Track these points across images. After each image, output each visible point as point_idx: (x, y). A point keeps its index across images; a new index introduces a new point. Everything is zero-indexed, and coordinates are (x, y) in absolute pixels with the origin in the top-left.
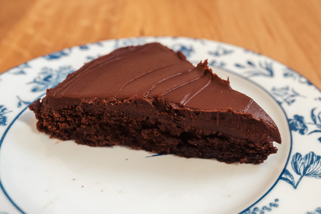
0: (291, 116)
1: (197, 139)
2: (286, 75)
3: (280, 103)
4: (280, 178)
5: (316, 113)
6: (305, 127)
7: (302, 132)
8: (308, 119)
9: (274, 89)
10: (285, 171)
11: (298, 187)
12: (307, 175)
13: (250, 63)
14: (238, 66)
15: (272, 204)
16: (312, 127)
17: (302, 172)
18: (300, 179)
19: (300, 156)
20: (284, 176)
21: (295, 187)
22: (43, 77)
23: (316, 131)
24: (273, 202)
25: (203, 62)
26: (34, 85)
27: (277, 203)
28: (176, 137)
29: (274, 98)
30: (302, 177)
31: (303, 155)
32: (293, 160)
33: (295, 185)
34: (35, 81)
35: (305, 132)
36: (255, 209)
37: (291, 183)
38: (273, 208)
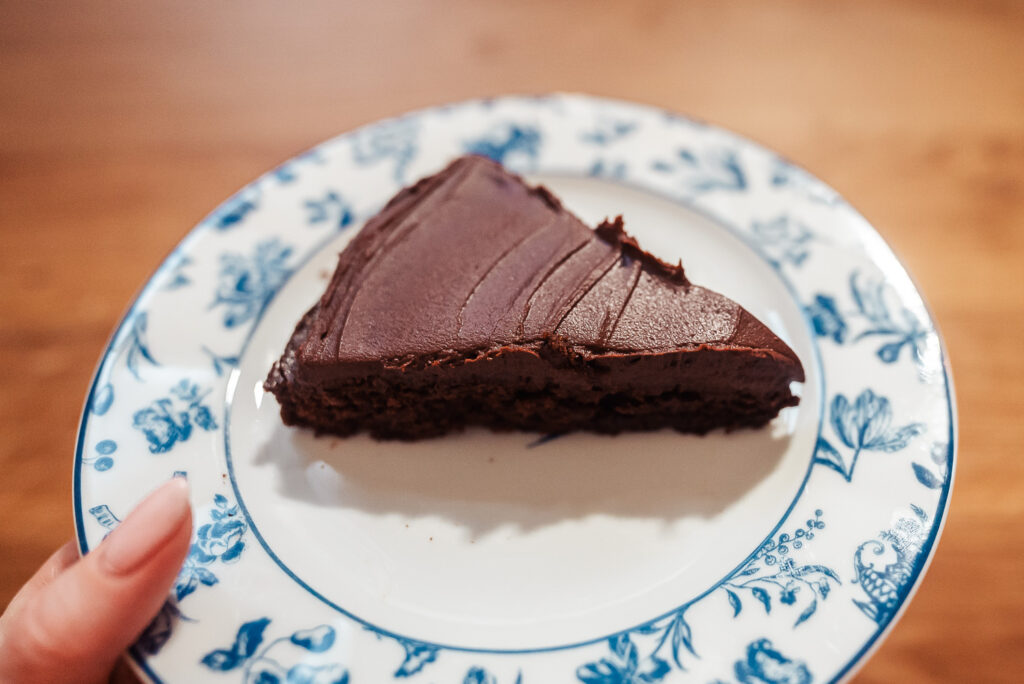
0: (808, 298)
1: (636, 403)
2: (778, 181)
3: (775, 265)
4: (816, 460)
5: (861, 284)
6: (842, 324)
7: (838, 338)
8: (845, 304)
9: (756, 226)
10: (821, 443)
11: (854, 476)
12: (868, 446)
13: (686, 156)
14: (660, 167)
15: (813, 524)
16: (857, 324)
17: (855, 440)
18: (856, 458)
19: (846, 402)
20: (821, 454)
21: (849, 478)
22: (231, 282)
23: (868, 333)
24: (813, 518)
25: (612, 221)
26: (222, 311)
27: (820, 519)
28: (591, 405)
29: (760, 252)
30: (858, 452)
31: (852, 399)
32: (832, 413)
33: (848, 471)
34: (220, 299)
35: (844, 335)
36: (783, 537)
37: (839, 469)
38: (815, 531)
